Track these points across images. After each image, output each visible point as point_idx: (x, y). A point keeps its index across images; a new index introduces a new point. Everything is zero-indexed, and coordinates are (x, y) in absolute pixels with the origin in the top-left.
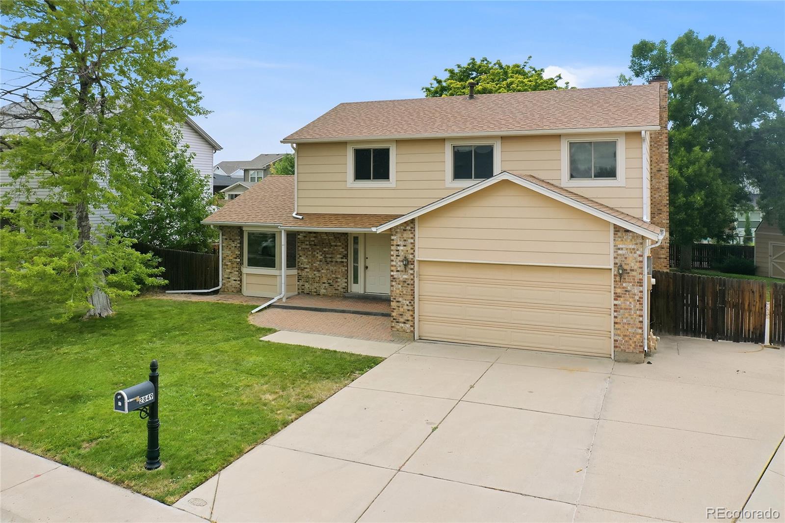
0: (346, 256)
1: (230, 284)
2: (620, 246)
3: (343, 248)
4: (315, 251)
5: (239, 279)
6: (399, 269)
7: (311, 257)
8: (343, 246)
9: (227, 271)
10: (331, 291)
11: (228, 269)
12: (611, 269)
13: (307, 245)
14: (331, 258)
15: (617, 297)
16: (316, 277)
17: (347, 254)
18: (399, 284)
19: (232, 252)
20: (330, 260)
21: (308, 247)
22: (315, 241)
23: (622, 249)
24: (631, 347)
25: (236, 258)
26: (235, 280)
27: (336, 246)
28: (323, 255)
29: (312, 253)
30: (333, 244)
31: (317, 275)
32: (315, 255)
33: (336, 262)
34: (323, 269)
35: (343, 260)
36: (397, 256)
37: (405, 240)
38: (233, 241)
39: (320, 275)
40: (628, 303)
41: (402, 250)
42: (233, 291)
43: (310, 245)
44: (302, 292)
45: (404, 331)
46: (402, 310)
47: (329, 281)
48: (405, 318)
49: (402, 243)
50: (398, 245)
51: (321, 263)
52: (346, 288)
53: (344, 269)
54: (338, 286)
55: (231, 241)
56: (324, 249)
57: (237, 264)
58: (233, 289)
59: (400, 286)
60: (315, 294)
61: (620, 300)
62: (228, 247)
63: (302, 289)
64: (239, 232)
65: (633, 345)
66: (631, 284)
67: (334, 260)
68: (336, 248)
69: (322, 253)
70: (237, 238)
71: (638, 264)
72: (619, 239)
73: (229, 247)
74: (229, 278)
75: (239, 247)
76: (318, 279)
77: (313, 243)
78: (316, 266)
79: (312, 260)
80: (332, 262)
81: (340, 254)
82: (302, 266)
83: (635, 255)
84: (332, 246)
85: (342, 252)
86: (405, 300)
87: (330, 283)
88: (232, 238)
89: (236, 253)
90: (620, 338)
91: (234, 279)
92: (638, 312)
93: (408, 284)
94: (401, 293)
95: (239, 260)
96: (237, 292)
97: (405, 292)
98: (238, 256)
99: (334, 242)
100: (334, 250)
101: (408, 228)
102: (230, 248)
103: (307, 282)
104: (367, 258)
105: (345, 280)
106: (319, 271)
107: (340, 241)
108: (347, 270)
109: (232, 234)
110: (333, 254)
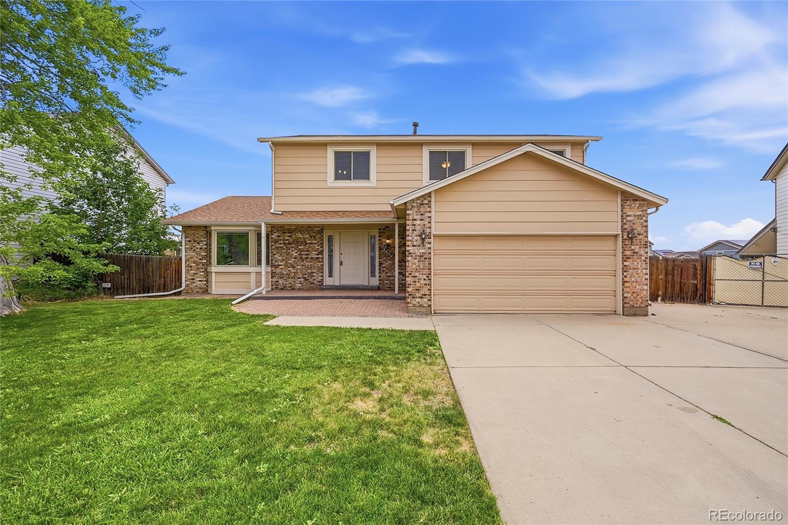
0: (321, 253)
1: (195, 284)
2: (629, 213)
3: (318, 246)
4: (289, 249)
5: (205, 279)
6: (415, 243)
7: (285, 254)
8: (318, 244)
9: (191, 272)
10: (306, 285)
11: (192, 270)
12: (616, 236)
13: (281, 244)
14: (306, 254)
15: (625, 258)
16: (291, 272)
17: (323, 251)
18: (415, 259)
19: (196, 254)
20: (306, 256)
21: (282, 246)
22: (290, 240)
23: (631, 216)
24: (639, 303)
25: (202, 259)
26: (200, 281)
27: (311, 244)
28: (299, 253)
29: (287, 251)
30: (307, 242)
32: (289, 252)
33: (312, 258)
34: (298, 265)
35: (318, 256)
36: (413, 230)
37: (422, 214)
38: (198, 243)
39: (295, 271)
40: (636, 263)
41: (419, 225)
42: (198, 292)
43: (285, 244)
44: (276, 288)
45: (421, 306)
46: (418, 284)
47: (305, 276)
48: (422, 292)
49: (418, 217)
50: (415, 220)
51: (296, 260)
52: (321, 281)
53: (320, 264)
54: (314, 280)
55: (196, 243)
56: (299, 247)
57: (204, 264)
58: (198, 290)
59: (416, 261)
60: (290, 288)
61: (629, 261)
62: (192, 248)
63: (276, 285)
65: (641, 301)
66: (638, 247)
67: (309, 256)
69: (297, 251)
70: (203, 239)
71: (644, 228)
72: (628, 207)
73: (195, 248)
74: (194, 279)
75: (205, 248)
76: (293, 274)
77: (287, 242)
78: (291, 263)
79: (287, 258)
80: (308, 258)
81: (316, 251)
82: (276, 263)
83: (642, 221)
85: (319, 249)
86: (422, 275)
87: (306, 278)
88: (196, 239)
89: (202, 254)
90: (629, 295)
91: (200, 279)
92: (644, 271)
93: (426, 258)
94: (418, 268)
95: (205, 261)
96: (203, 292)
97: (421, 267)
98: (204, 257)
99: (310, 240)
100: (310, 247)
101: (426, 202)
102: (195, 250)
103: (282, 278)
104: (342, 254)
105: (321, 274)
106: (293, 267)
107: (315, 238)
108: (323, 265)
109: (197, 236)
110: (308, 251)
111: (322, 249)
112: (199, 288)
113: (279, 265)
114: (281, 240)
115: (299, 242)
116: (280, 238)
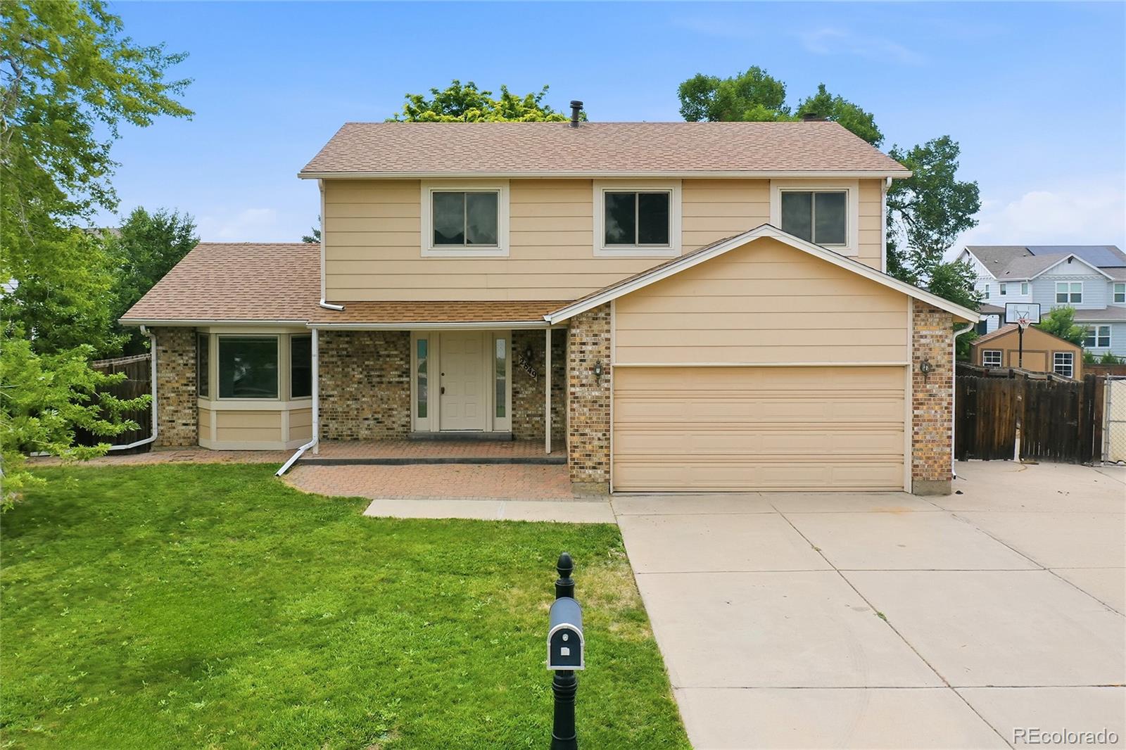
0: (407, 373)
1: (175, 431)
2: (923, 333)
3: (402, 359)
4: (348, 367)
5: (193, 421)
6: (584, 382)
7: (340, 376)
8: (401, 356)
9: (167, 408)
10: (379, 431)
11: (169, 405)
12: (904, 367)
13: (332, 356)
14: (379, 376)
15: (917, 404)
16: (351, 409)
17: (409, 369)
18: (584, 406)
19: (177, 375)
20: (378, 379)
21: (334, 359)
22: (349, 349)
23: (926, 337)
24: (936, 474)
25: (188, 385)
26: (184, 425)
27: (388, 356)
28: (365, 373)
29: (343, 369)
30: (382, 353)
31: (354, 406)
32: (348, 372)
33: (390, 383)
34: (364, 396)
35: (401, 379)
36: (581, 361)
37: (595, 335)
38: (179, 355)
39: (358, 407)
40: (933, 412)
41: (591, 352)
42: (181, 444)
43: (339, 356)
45: (593, 481)
46: (589, 447)
47: (376, 416)
48: (596, 460)
49: (589, 339)
50: (584, 344)
51: (361, 386)
52: (407, 425)
53: (403, 395)
55: (177, 354)
56: (366, 363)
57: (190, 395)
58: (181, 441)
59: (585, 409)
60: (349, 438)
61: (922, 409)
62: (169, 365)
63: (324, 432)
64: (192, 338)
65: (939, 470)
66: (937, 386)
67: (384, 379)
68: (388, 359)
69: (363, 369)
70: (187, 349)
71: (946, 357)
72: (923, 323)
73: (173, 365)
74: (174, 421)
75: (193, 364)
76: (355, 413)
77: (345, 353)
78: (351, 392)
79: (343, 383)
80: (382, 383)
81: (396, 370)
83: (943, 345)
84: (380, 356)
85: (402, 365)
86: (596, 431)
87: (378, 419)
88: (177, 348)
89: (188, 375)
90: (922, 462)
91: (184, 422)
92: (946, 424)
93: (601, 406)
94: (589, 421)
95: (194, 388)
96: (191, 445)
97: (594, 419)
98: (190, 382)
99: (386, 350)
100: (386, 363)
101: (602, 315)
102: (174, 368)
103: (334, 419)
104: (443, 374)
105: (406, 412)
106: (356, 399)
107: (395, 346)
108: (409, 396)
109: (178, 341)
110: (383, 369)
111: (407, 367)
112: (184, 438)
113: (330, 396)
114: (333, 349)
115: (366, 353)
116: (331, 346)
